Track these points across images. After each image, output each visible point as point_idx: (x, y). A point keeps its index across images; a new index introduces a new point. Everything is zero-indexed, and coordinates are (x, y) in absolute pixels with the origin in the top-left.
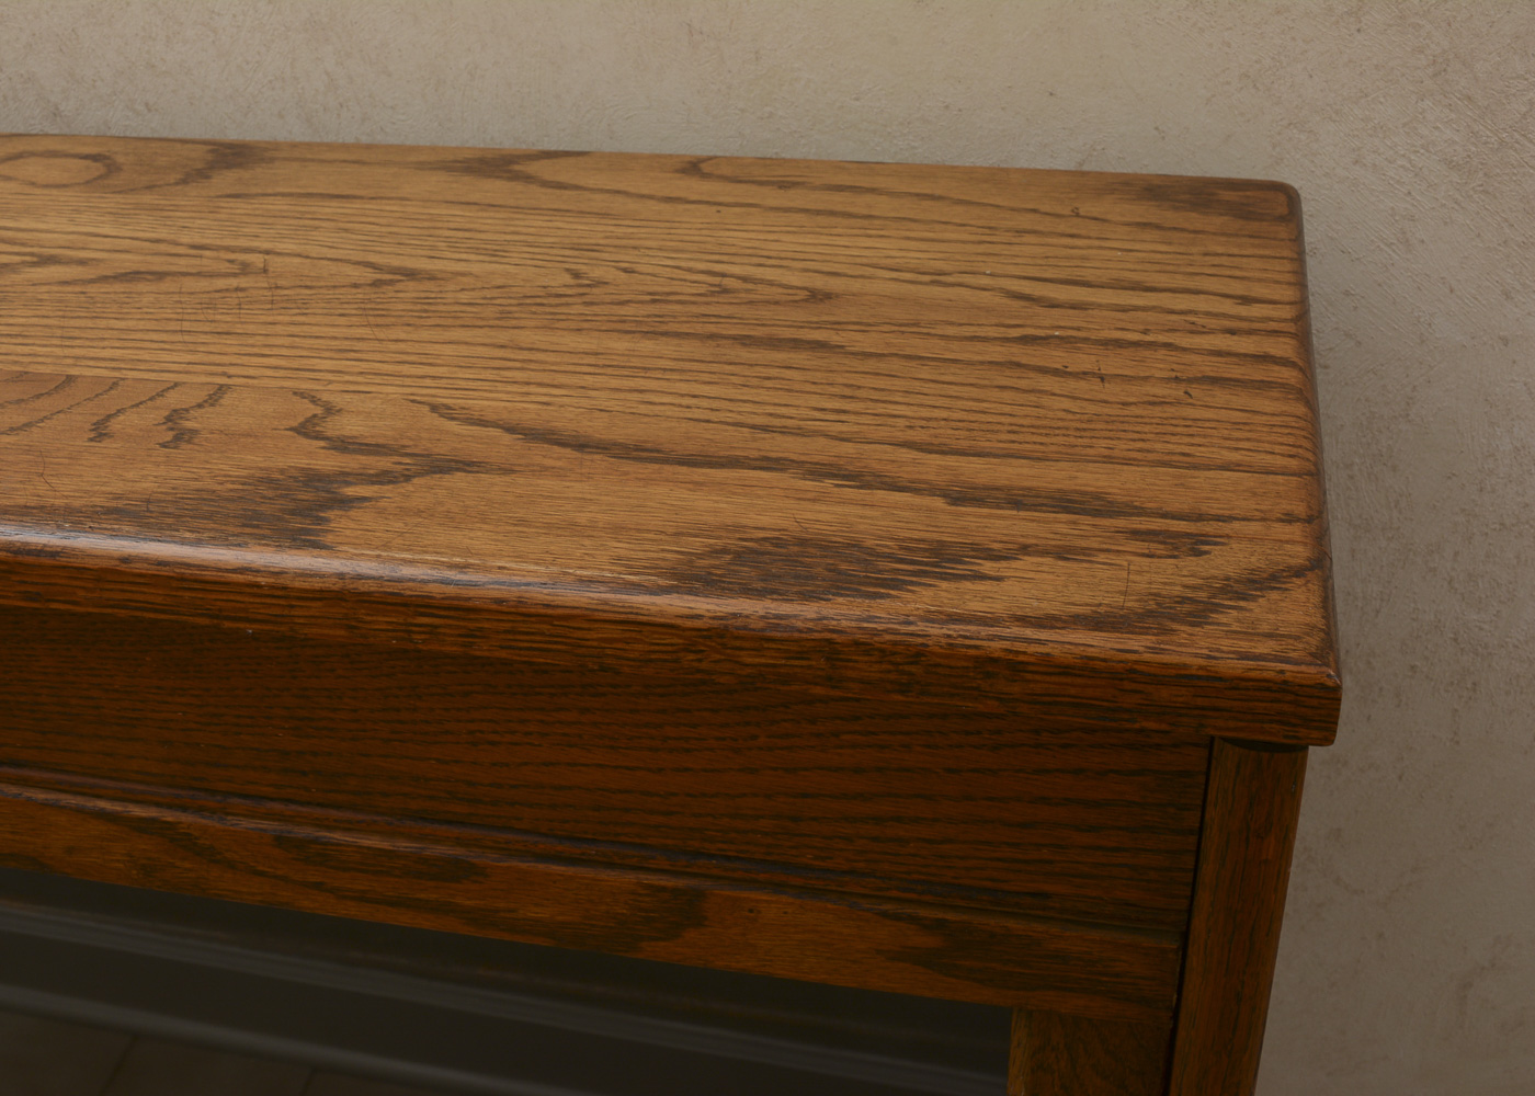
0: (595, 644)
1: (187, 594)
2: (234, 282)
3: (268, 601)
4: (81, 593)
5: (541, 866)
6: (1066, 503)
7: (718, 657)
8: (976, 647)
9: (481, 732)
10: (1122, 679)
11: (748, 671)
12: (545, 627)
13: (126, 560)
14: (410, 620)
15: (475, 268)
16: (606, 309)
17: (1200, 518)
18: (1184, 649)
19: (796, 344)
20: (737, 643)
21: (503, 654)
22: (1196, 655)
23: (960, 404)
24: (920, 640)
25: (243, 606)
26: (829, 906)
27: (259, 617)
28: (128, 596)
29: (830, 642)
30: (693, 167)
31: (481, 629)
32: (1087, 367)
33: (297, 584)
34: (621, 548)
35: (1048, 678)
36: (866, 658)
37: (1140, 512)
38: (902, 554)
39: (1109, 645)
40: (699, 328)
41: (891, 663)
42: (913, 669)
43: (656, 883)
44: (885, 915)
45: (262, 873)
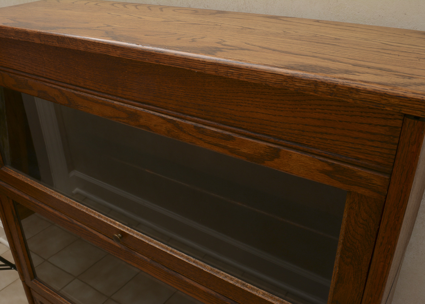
0: (265, 78)
3: (201, 64)
4: (166, 61)
6: (380, 69)
7: (291, 83)
9: (239, 102)
11: (297, 87)
12: (255, 74)
13: (176, 54)
14: (228, 71)
16: (289, 36)
17: (413, 75)
19: (328, 44)
20: (296, 80)
21: (246, 80)
23: (362, 55)
25: (196, 65)
26: (308, 156)
27: (199, 68)
28: (174, 62)
30: (318, 21)
31: (242, 73)
32: (396, 54)
33: (207, 61)
35: (365, 94)
36: (324, 86)
37: (398, 72)
38: (338, 70)
40: (308, 40)
41: (329, 87)
42: (334, 89)
44: (320, 160)
45: (190, 135)
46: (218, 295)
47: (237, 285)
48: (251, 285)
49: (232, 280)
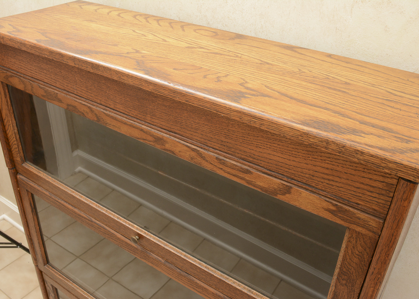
0: (284, 131)
1: (214, 106)
2: (234, 58)
3: (227, 110)
4: (195, 102)
5: (263, 175)
6: (383, 129)
7: (306, 138)
8: (355, 147)
9: (259, 145)
10: (383, 160)
11: (311, 142)
12: (275, 126)
13: (205, 98)
14: (251, 119)
15: (280, 65)
16: (304, 77)
17: (410, 137)
18: (397, 157)
19: (339, 91)
20: (310, 137)
21: (266, 129)
22: (399, 159)
23: (369, 108)
24: (345, 144)
25: (223, 110)
26: (316, 196)
27: (225, 113)
28: (203, 104)
29: (328, 140)
30: (330, 56)
31: (263, 124)
32: (398, 107)
33: (233, 108)
34: (293, 116)
36: (334, 145)
37: (398, 134)
38: (347, 129)
39: (382, 153)
40: (321, 84)
41: (338, 147)
42: (342, 149)
43: (283, 183)
44: (326, 200)
45: (212, 164)
46: (225, 296)
47: (244, 290)
48: (256, 292)
49: (240, 286)
